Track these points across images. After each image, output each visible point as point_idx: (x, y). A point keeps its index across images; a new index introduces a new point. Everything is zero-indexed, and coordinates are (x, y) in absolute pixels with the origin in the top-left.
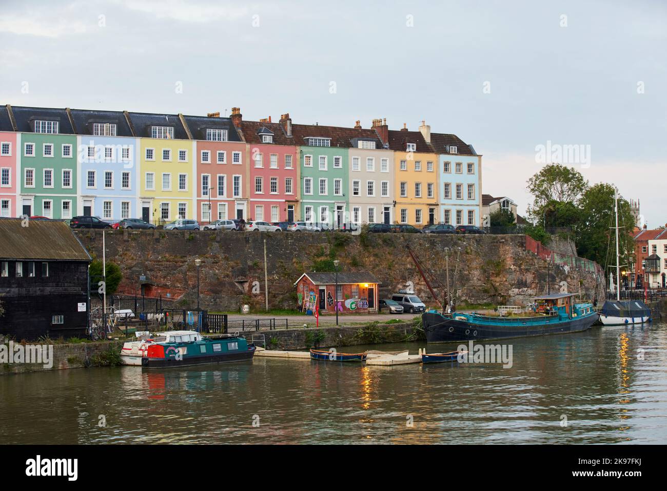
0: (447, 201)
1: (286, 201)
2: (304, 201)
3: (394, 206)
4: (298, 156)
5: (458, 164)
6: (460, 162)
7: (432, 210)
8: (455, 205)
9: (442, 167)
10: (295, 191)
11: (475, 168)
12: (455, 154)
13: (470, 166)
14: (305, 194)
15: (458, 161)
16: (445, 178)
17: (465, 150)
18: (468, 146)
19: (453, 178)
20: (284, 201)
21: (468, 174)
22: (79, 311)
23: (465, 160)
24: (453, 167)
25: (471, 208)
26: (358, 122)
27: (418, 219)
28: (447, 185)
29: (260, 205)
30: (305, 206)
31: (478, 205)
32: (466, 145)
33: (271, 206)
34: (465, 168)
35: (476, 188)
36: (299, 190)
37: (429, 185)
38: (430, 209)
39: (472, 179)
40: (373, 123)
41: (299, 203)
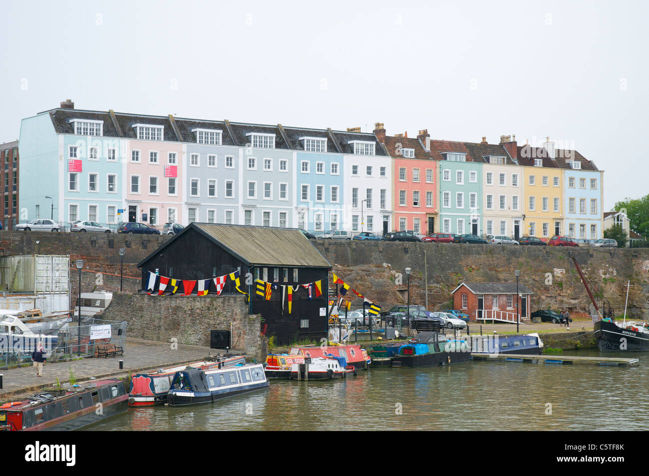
0: (572, 216)
1: (427, 214)
2: (443, 213)
3: (524, 219)
4: (438, 170)
5: (583, 180)
6: (584, 177)
7: (557, 224)
8: (579, 219)
9: (567, 182)
10: (435, 205)
11: (598, 183)
12: (580, 170)
13: (593, 181)
14: (444, 207)
15: (581, 177)
16: (569, 193)
17: (588, 166)
18: (590, 162)
19: (577, 193)
20: (425, 213)
21: (591, 189)
22: (321, 315)
23: (588, 175)
24: (577, 182)
25: (594, 223)
26: (484, 138)
27: (545, 232)
28: (572, 199)
29: (403, 217)
30: (444, 219)
31: (600, 220)
32: (587, 160)
33: (414, 218)
34: (588, 183)
35: (598, 202)
36: (438, 202)
37: (556, 199)
38: (556, 223)
39: (595, 194)
40: (501, 139)
41: (438, 215)
